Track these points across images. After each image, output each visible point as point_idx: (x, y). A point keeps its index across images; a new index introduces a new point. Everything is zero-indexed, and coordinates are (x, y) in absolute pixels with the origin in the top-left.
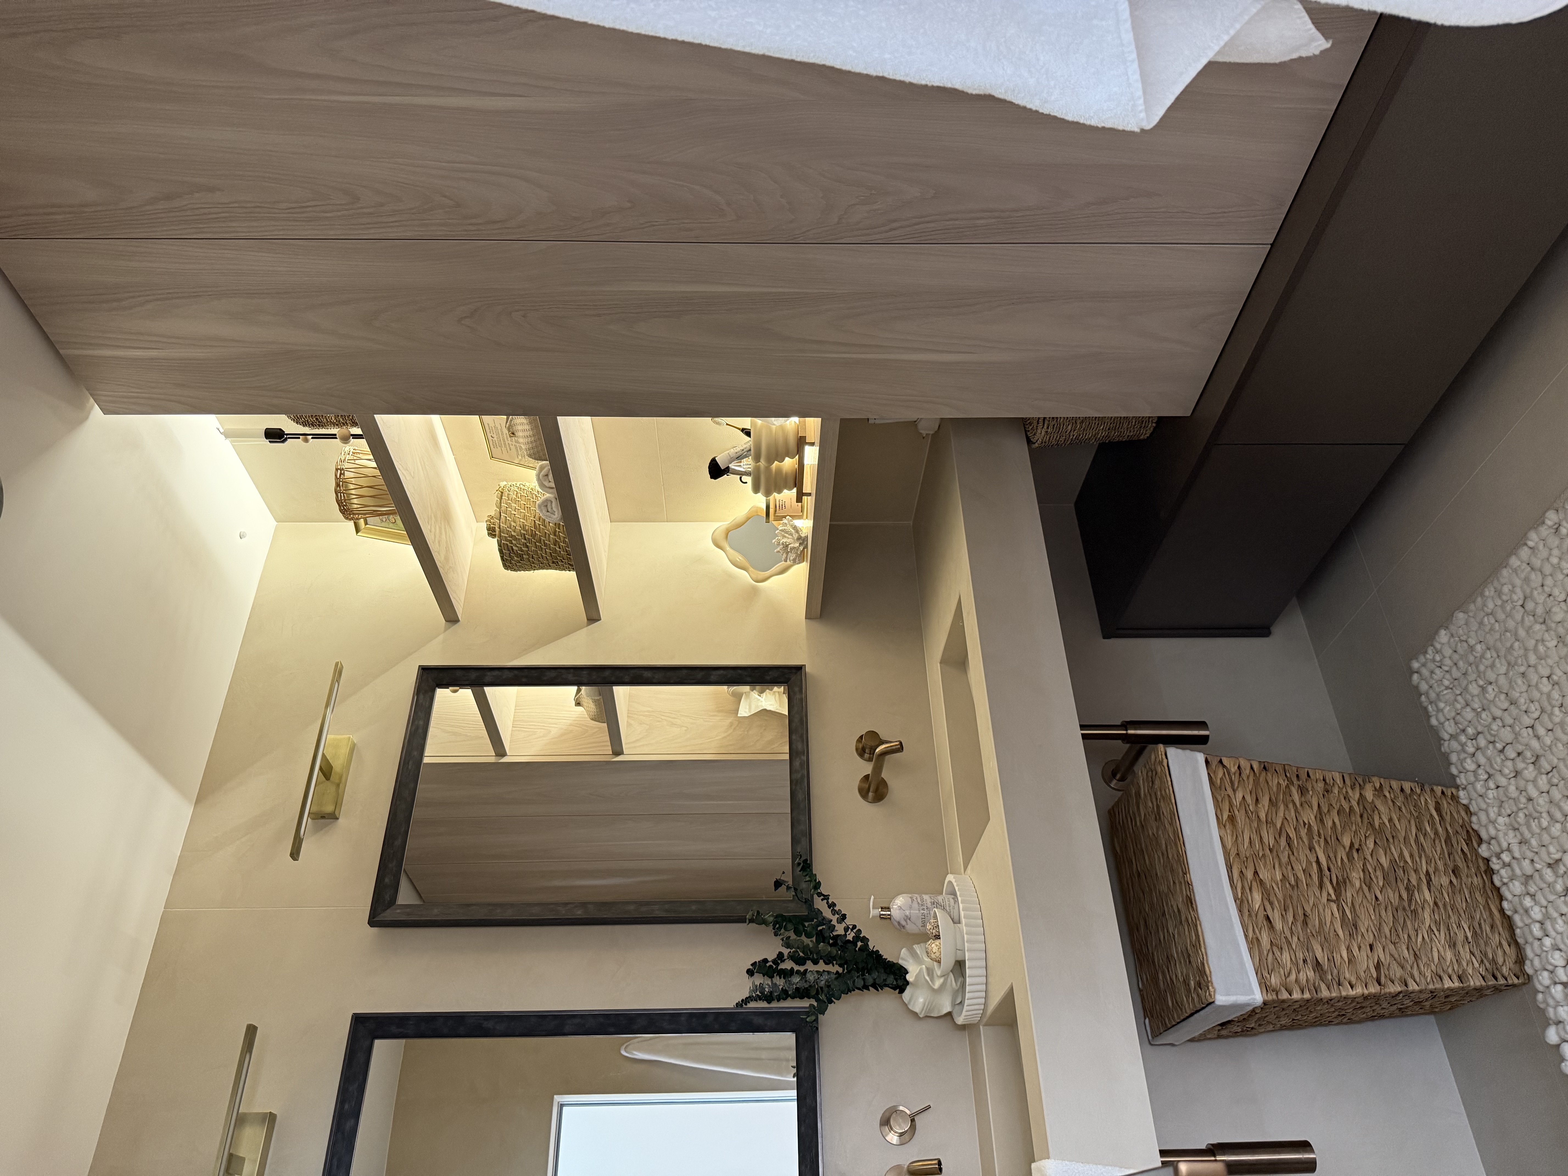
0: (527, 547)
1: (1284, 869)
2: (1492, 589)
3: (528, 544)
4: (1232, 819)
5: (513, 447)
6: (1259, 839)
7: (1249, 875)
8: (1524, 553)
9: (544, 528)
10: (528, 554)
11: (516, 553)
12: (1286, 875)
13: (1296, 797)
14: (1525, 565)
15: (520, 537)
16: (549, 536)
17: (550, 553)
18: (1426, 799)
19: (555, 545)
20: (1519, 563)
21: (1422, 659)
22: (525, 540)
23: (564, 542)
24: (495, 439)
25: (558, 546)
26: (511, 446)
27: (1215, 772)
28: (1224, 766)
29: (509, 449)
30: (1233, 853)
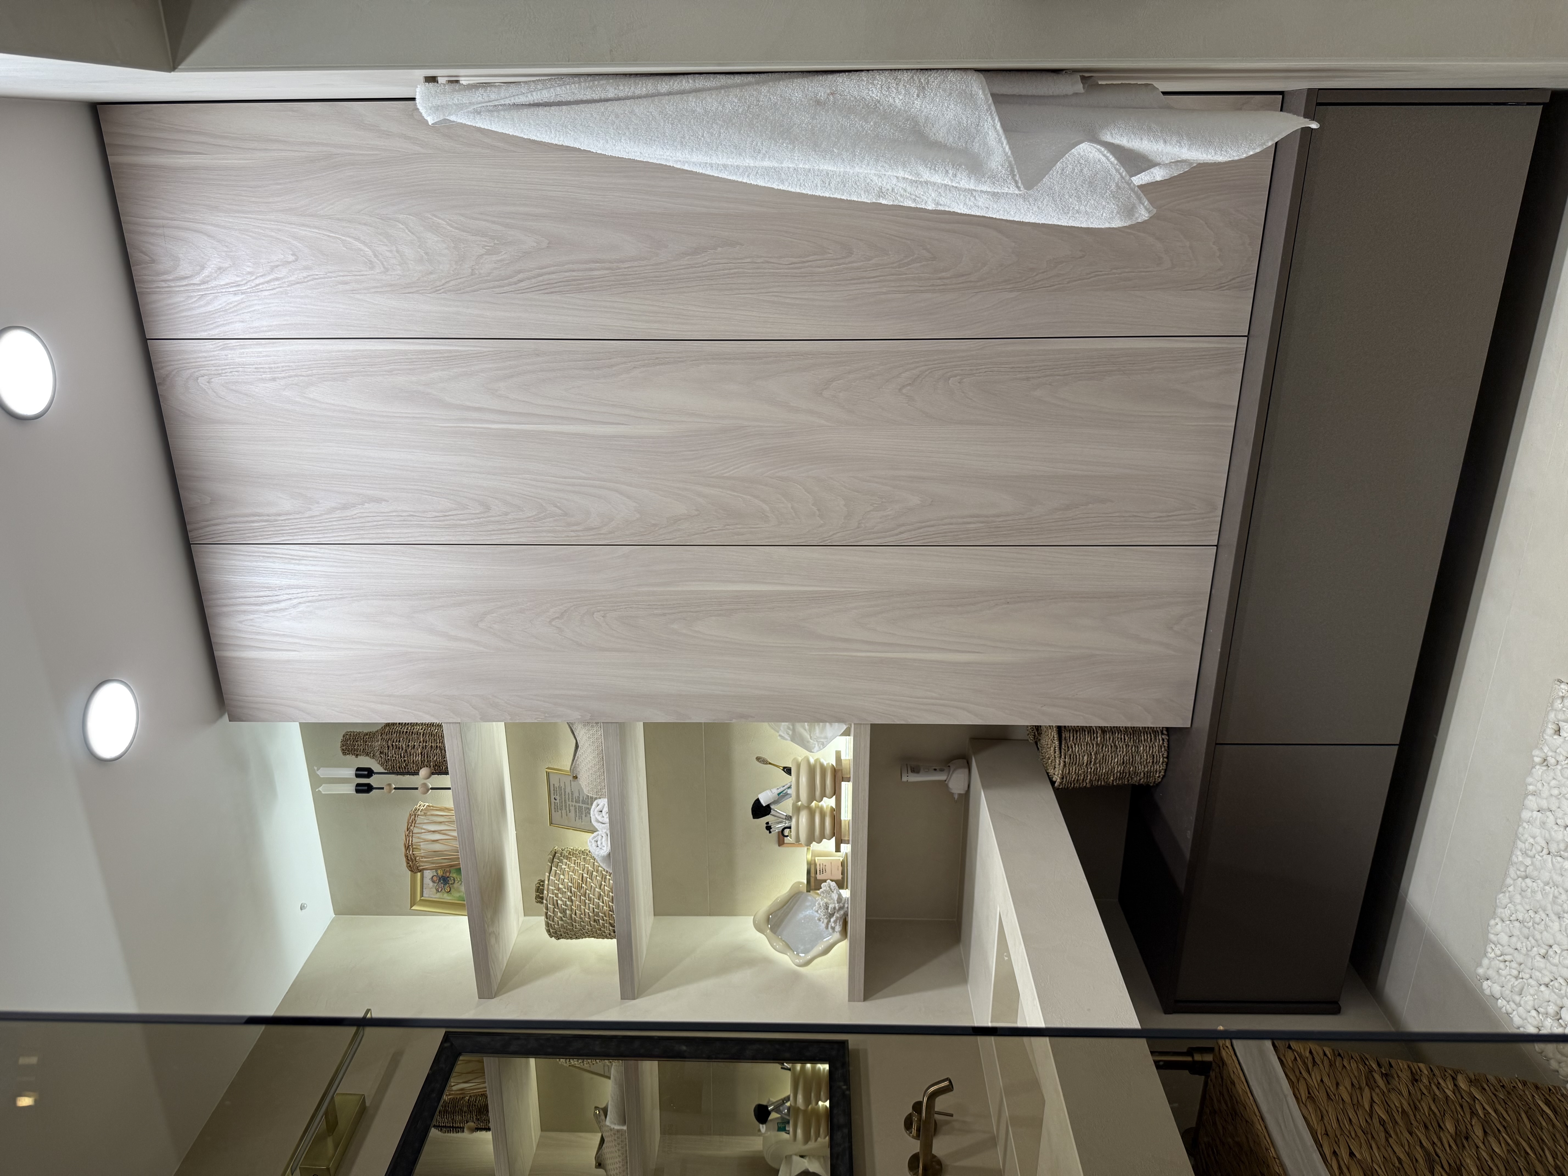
0: (572, 901)
1: (1383, 1150)
2: (1519, 853)
3: (573, 898)
4: (1310, 1097)
5: (572, 809)
6: (1348, 1121)
7: (1344, 1154)
8: (1531, 802)
9: (590, 881)
10: (572, 910)
11: (560, 908)
12: (1386, 1155)
13: (1381, 1082)
14: (1535, 813)
15: (566, 890)
16: (594, 890)
17: (593, 908)
18: (1533, 1096)
19: (599, 899)
20: (1529, 814)
21: (1485, 962)
22: (571, 893)
23: (608, 896)
24: (558, 801)
25: (601, 900)
26: (571, 808)
27: (1284, 1056)
28: (1293, 1051)
29: (568, 812)
30: (1320, 1131)
